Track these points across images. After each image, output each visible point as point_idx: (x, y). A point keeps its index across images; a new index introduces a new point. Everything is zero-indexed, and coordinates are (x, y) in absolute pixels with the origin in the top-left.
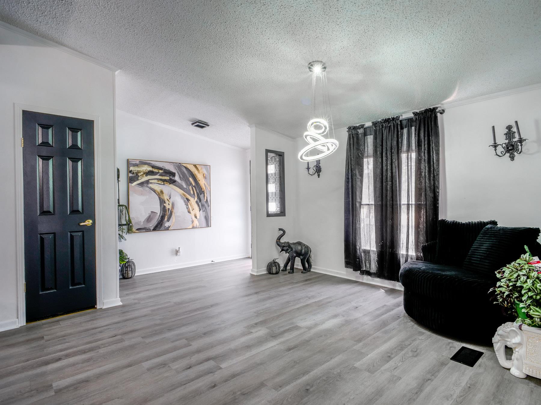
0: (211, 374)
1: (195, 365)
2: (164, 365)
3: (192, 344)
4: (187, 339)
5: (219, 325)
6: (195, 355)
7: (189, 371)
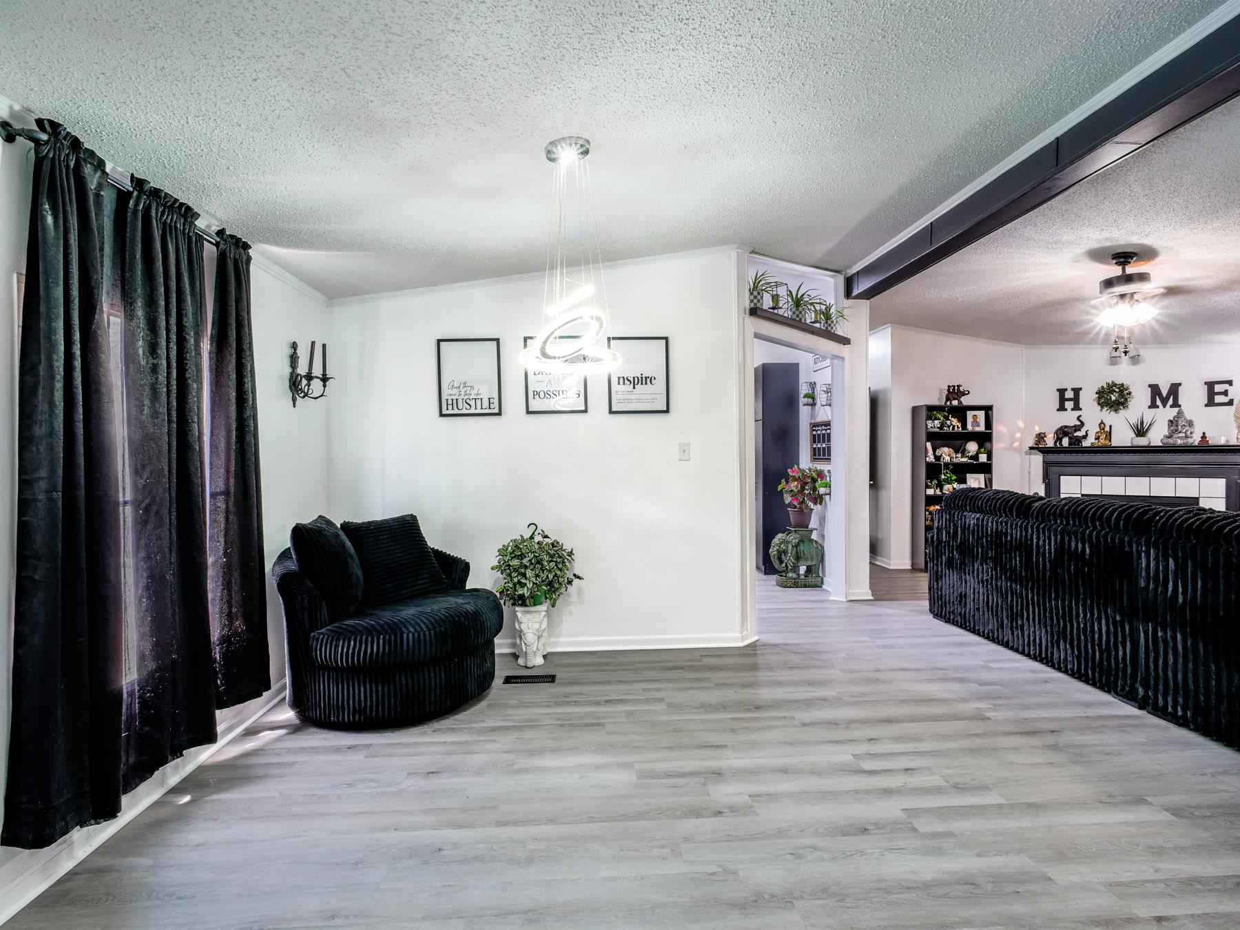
0: (870, 752)
1: (898, 771)
2: (959, 788)
3: (901, 814)
4: (915, 830)
5: (815, 848)
6: (896, 787)
7: (909, 766)
